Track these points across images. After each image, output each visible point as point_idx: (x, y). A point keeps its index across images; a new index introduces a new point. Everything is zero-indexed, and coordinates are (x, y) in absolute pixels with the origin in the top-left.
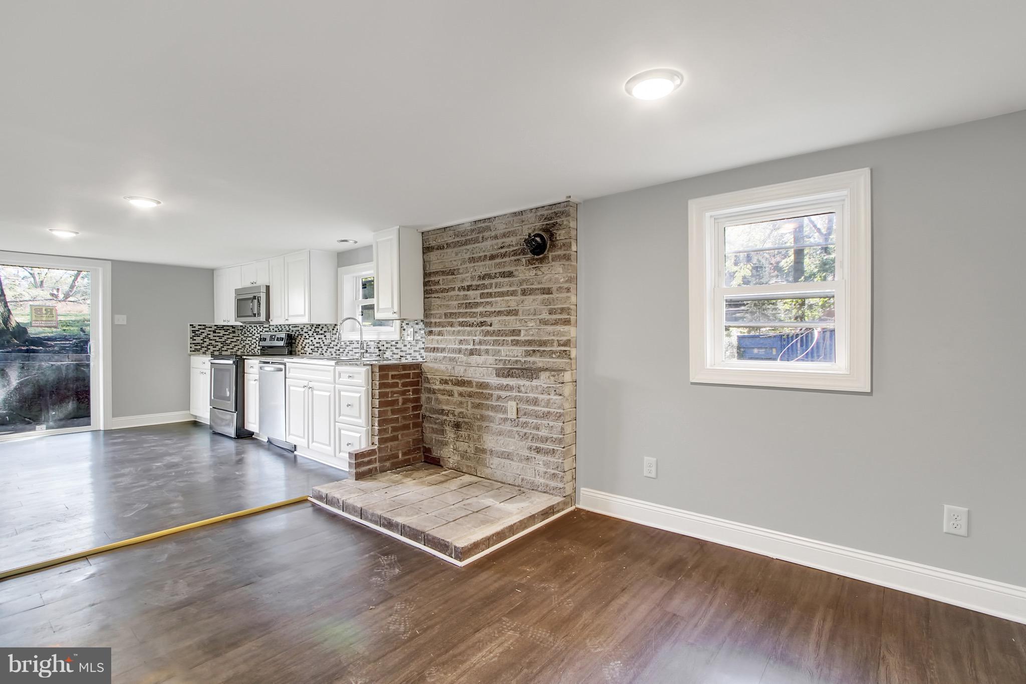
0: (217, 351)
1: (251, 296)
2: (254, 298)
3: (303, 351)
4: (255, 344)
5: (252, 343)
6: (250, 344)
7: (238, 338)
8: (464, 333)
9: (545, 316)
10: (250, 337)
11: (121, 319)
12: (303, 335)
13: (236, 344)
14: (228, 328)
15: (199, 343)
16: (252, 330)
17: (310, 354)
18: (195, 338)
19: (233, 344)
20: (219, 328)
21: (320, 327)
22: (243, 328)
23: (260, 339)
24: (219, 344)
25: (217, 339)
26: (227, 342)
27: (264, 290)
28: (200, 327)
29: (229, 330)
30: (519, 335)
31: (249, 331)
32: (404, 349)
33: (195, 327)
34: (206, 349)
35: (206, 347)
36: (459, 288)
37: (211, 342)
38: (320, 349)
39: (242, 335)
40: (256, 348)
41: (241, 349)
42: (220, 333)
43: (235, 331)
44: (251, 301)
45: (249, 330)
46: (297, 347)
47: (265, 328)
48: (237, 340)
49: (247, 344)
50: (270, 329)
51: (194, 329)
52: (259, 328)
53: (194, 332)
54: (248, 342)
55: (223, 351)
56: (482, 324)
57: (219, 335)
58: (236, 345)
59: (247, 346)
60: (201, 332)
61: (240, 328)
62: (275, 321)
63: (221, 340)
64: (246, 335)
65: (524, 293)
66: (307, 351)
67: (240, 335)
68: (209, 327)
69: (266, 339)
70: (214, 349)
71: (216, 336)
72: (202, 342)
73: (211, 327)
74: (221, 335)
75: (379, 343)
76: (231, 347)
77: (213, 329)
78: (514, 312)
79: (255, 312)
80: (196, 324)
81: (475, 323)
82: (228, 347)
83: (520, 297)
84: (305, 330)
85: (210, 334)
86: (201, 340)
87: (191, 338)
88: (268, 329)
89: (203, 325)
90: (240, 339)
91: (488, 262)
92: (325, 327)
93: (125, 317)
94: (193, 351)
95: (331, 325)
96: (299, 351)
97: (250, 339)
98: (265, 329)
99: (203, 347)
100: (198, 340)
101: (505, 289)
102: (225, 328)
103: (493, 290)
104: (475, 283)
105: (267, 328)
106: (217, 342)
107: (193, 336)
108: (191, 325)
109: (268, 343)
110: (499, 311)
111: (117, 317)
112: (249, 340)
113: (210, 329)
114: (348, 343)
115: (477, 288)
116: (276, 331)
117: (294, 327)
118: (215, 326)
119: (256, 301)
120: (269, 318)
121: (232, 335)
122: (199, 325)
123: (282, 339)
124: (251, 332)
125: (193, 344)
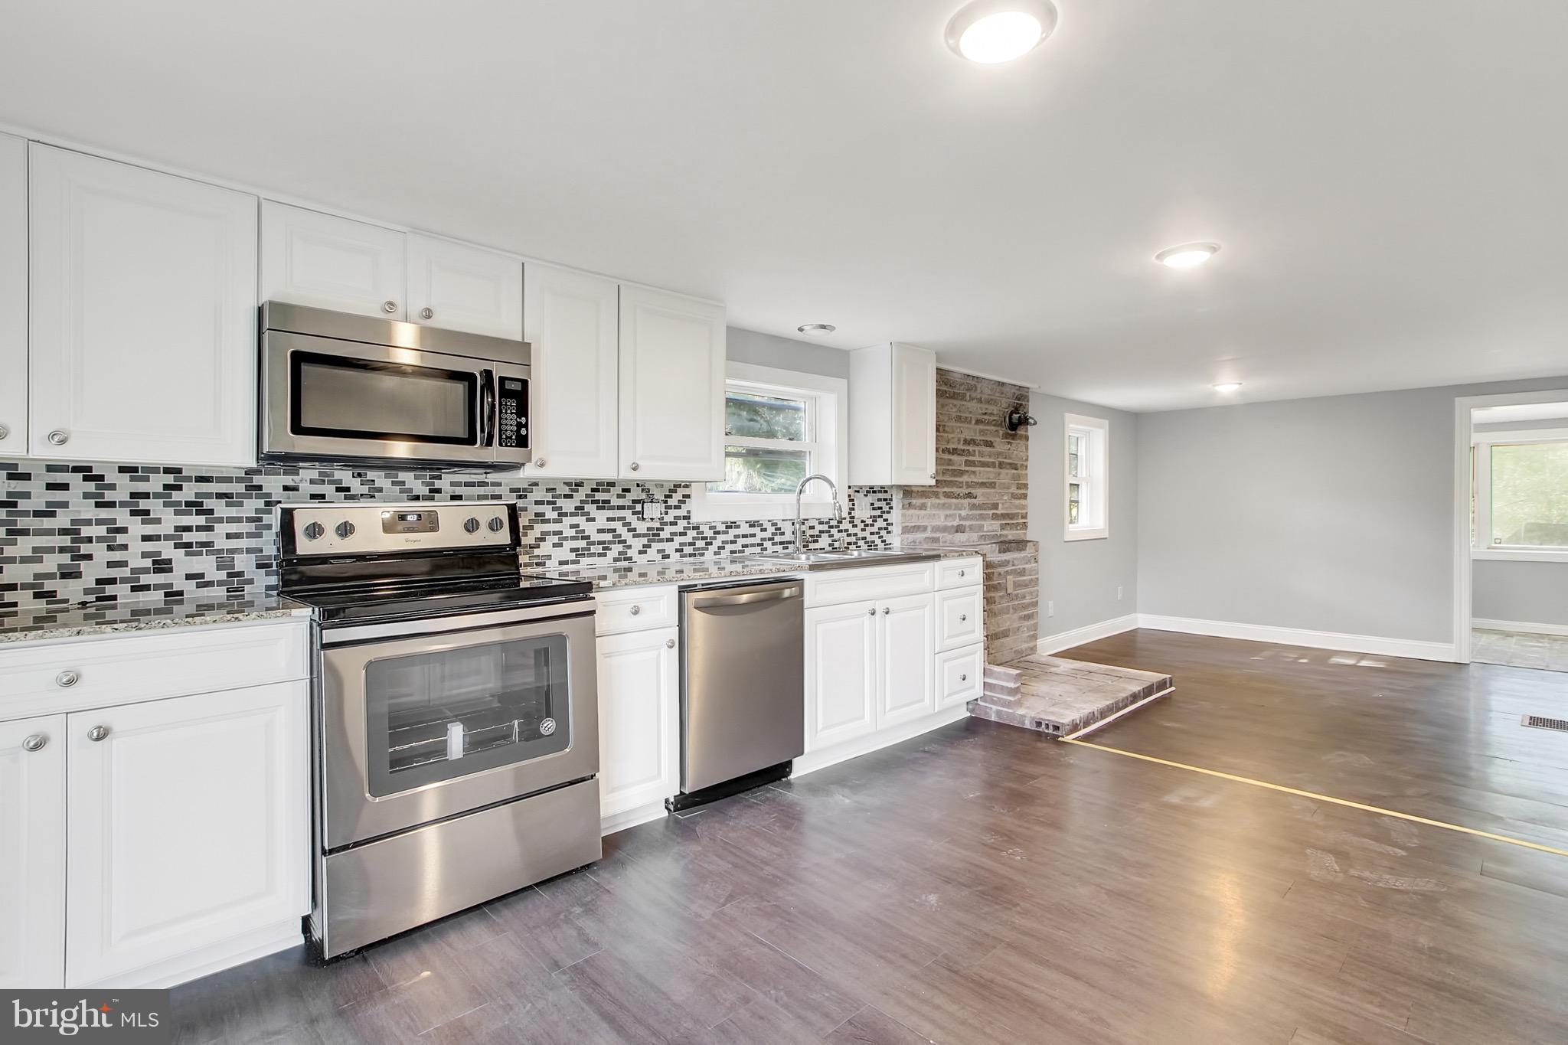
8: (949, 507)
9: (1013, 490)
21: (618, 490)
30: (997, 508)
32: (852, 531)
36: (943, 450)
38: (617, 549)
56: (969, 495)
65: (1001, 465)
75: (803, 524)
78: (992, 485)
81: (961, 495)
83: (997, 470)
91: (972, 426)
92: (634, 488)
95: (660, 485)
101: (986, 459)
103: (976, 458)
104: (961, 447)
110: (982, 483)
114: (721, 528)
115: (962, 453)
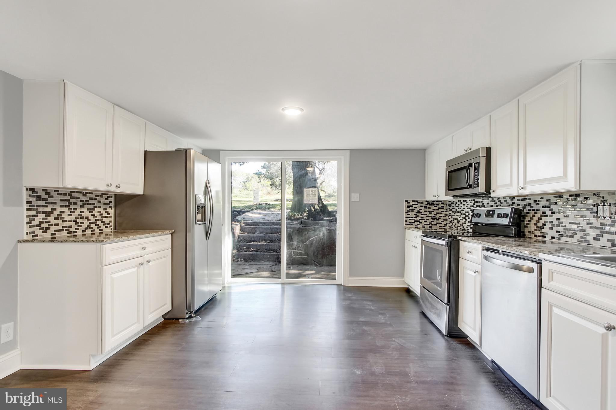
0: (428, 225)
1: (467, 164)
2: (470, 165)
3: (538, 233)
4: (464, 220)
5: (461, 218)
6: (459, 220)
7: (446, 213)
10: (459, 212)
11: (356, 197)
12: (538, 210)
13: (444, 218)
14: (437, 203)
15: (413, 218)
16: (461, 205)
17: (553, 238)
18: (409, 213)
19: (442, 219)
20: (429, 203)
22: (451, 203)
23: (473, 216)
24: (429, 218)
25: (428, 213)
26: (436, 217)
27: (484, 153)
28: (413, 203)
29: (438, 205)
31: (458, 207)
33: (409, 203)
34: (418, 223)
35: (418, 221)
37: (422, 216)
39: (450, 210)
40: (465, 224)
41: (449, 224)
42: (430, 208)
43: (443, 206)
44: (465, 170)
45: (457, 205)
46: (527, 227)
47: (477, 202)
48: (445, 215)
49: (456, 219)
50: (483, 204)
51: (408, 204)
52: (469, 202)
53: (408, 207)
54: (456, 217)
55: (433, 225)
57: (430, 210)
58: (445, 220)
59: (456, 221)
60: (415, 208)
61: (448, 203)
62: (498, 192)
63: (431, 215)
64: (454, 210)
66: (547, 234)
67: (448, 210)
68: (421, 203)
69: (480, 215)
70: (425, 223)
71: (426, 211)
72: (415, 216)
73: (423, 203)
74: (431, 210)
76: (439, 221)
77: (424, 205)
79: (471, 182)
80: (410, 200)
82: (438, 222)
84: (543, 203)
85: (421, 209)
86: (414, 214)
87: (406, 213)
88: (480, 204)
89: (416, 201)
90: (448, 214)
93: (358, 195)
94: (408, 224)
96: (530, 232)
97: (459, 214)
98: (476, 204)
99: (416, 221)
100: (412, 214)
102: (435, 203)
105: (479, 202)
106: (428, 216)
107: (408, 211)
108: (406, 201)
109: (483, 220)
111: (353, 195)
112: (457, 216)
113: (422, 205)
116: (492, 206)
117: (522, 200)
118: (426, 201)
119: (472, 170)
120: (490, 189)
121: (440, 210)
122: (413, 201)
123: (505, 216)
124: (460, 207)
125: (408, 218)
